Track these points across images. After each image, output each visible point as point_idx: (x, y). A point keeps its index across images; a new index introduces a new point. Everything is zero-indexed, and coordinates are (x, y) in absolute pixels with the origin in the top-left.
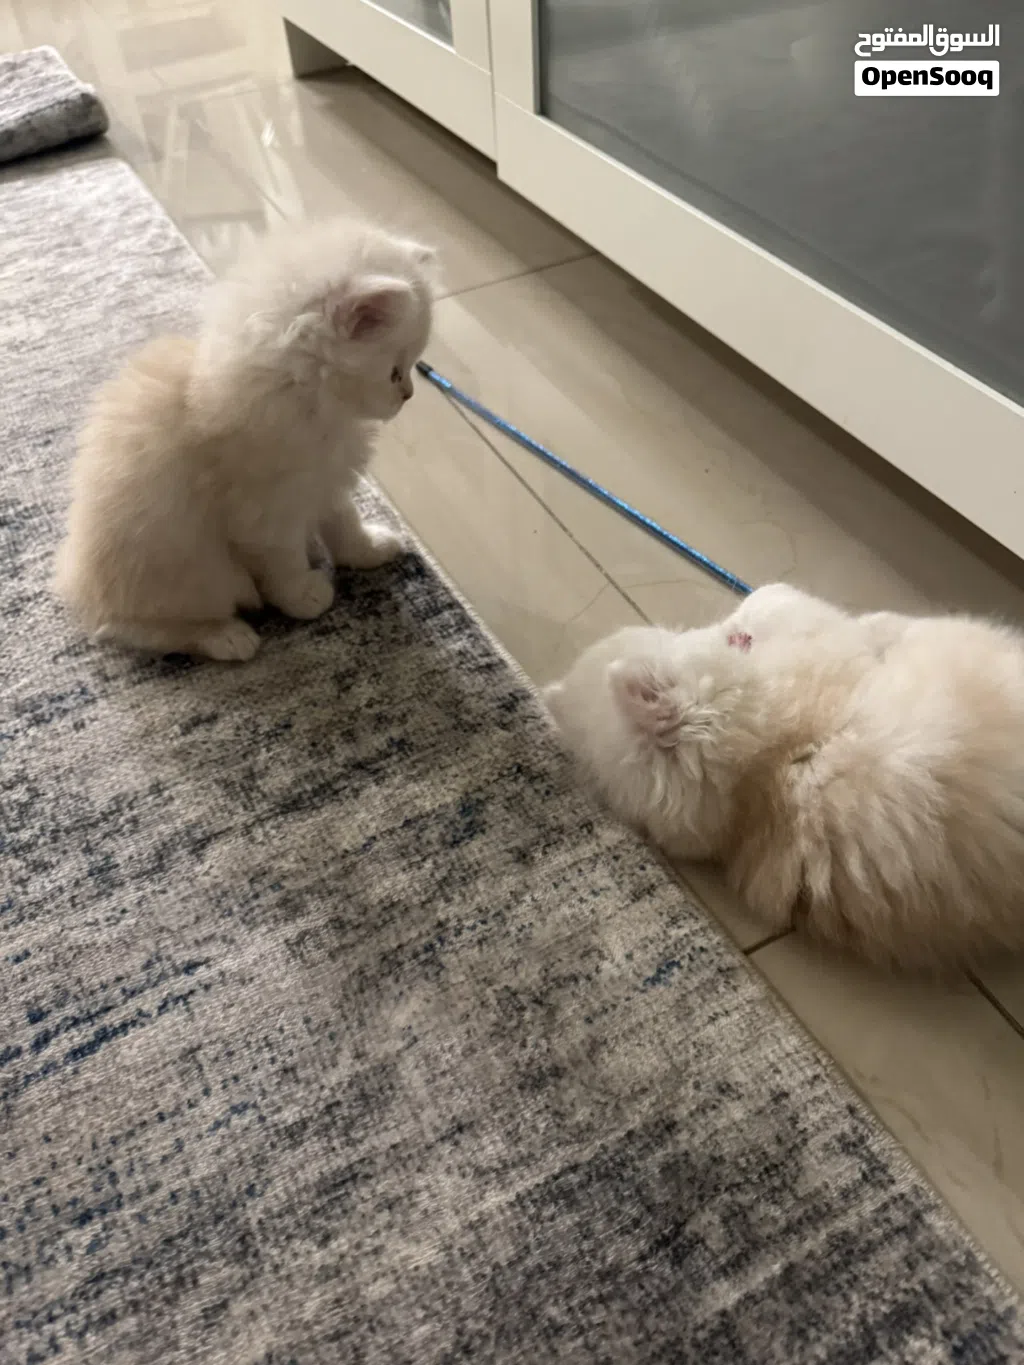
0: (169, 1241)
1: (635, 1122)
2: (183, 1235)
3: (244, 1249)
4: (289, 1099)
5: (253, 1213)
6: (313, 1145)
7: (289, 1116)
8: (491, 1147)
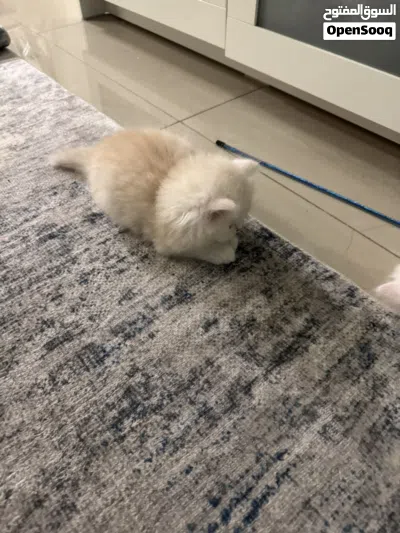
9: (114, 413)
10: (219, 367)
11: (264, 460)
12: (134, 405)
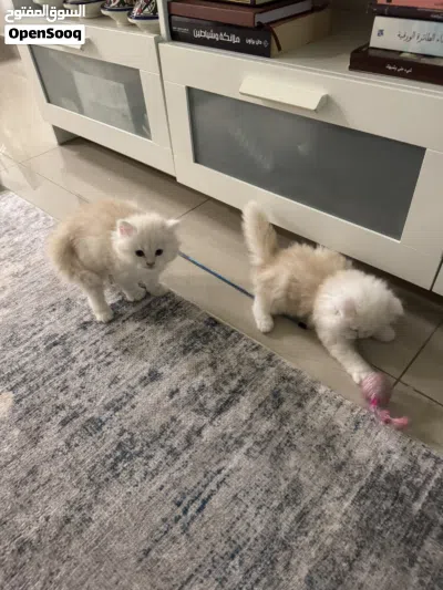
0: (262, 552)
1: (371, 470)
2: (265, 549)
3: (285, 546)
4: (273, 499)
5: (281, 535)
6: (287, 510)
7: (276, 503)
8: (337, 491)
9: (112, 460)
10: (180, 421)
11: (209, 476)
12: (124, 453)
